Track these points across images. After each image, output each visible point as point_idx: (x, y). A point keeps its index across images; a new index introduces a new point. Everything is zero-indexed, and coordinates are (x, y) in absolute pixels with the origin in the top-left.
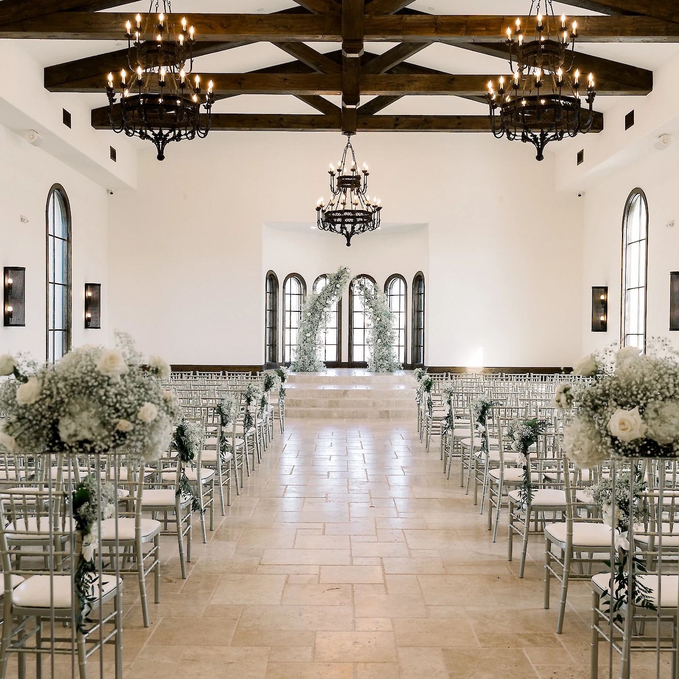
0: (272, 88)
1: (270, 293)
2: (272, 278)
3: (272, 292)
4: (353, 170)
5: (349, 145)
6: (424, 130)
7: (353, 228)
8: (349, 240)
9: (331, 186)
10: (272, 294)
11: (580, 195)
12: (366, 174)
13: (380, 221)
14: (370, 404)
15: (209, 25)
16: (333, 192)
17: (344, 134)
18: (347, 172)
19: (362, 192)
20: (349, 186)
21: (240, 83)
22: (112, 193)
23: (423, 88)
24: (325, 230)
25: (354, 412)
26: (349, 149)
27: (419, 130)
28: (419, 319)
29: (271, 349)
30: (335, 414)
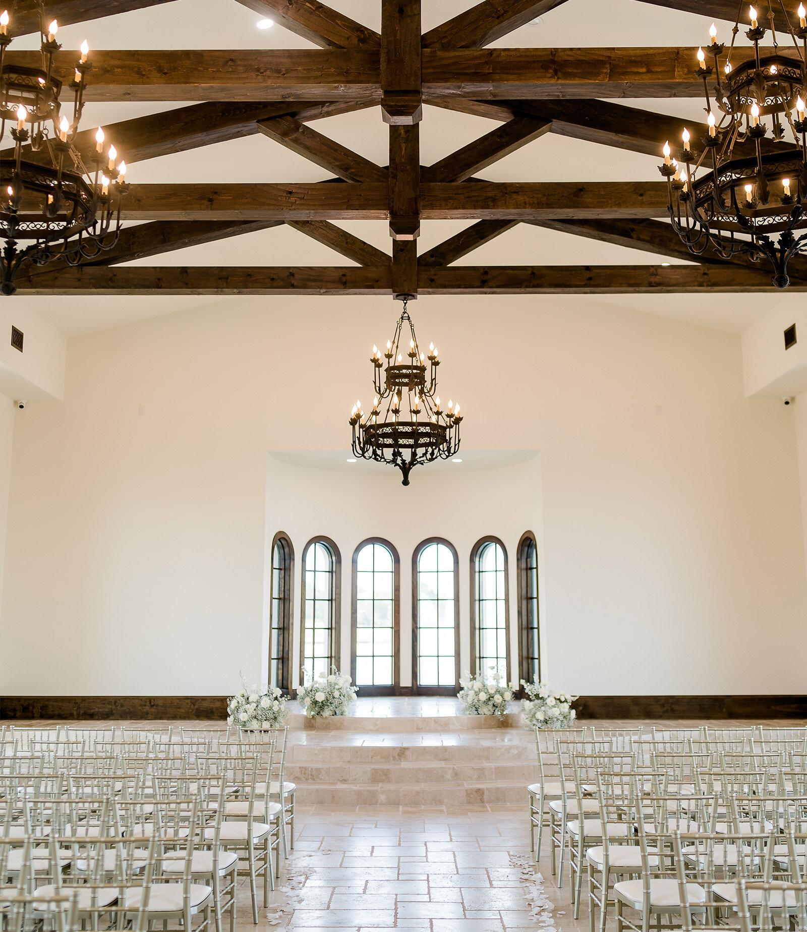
0: (267, 207)
1: (280, 569)
2: (282, 542)
3: (283, 567)
4: (412, 355)
5: (406, 315)
6: (531, 289)
7: (414, 454)
8: (406, 474)
9: (375, 383)
10: (283, 571)
11: (787, 403)
12: (436, 364)
13: (459, 441)
14: (449, 776)
15: (136, 69)
16: (380, 393)
17: (397, 297)
18: (401, 359)
19: (428, 392)
20: (406, 384)
21: (210, 200)
22: (21, 407)
23: (530, 204)
24: (365, 457)
25: (418, 793)
26: (406, 322)
27: (523, 290)
28: (529, 612)
29: (280, 666)
30: (383, 798)
